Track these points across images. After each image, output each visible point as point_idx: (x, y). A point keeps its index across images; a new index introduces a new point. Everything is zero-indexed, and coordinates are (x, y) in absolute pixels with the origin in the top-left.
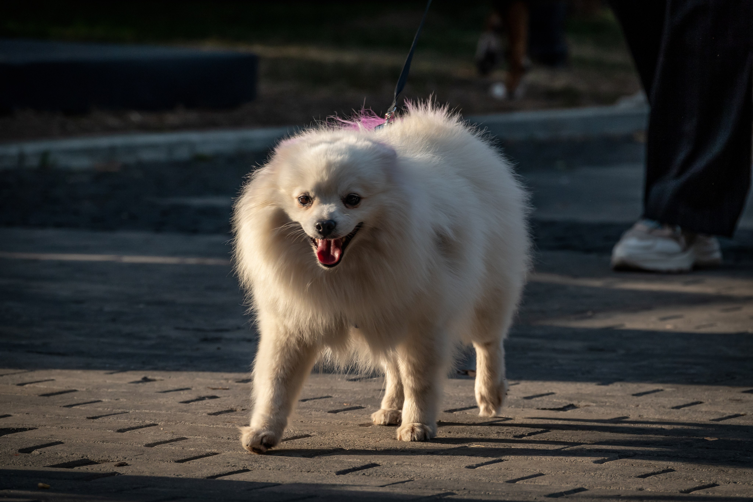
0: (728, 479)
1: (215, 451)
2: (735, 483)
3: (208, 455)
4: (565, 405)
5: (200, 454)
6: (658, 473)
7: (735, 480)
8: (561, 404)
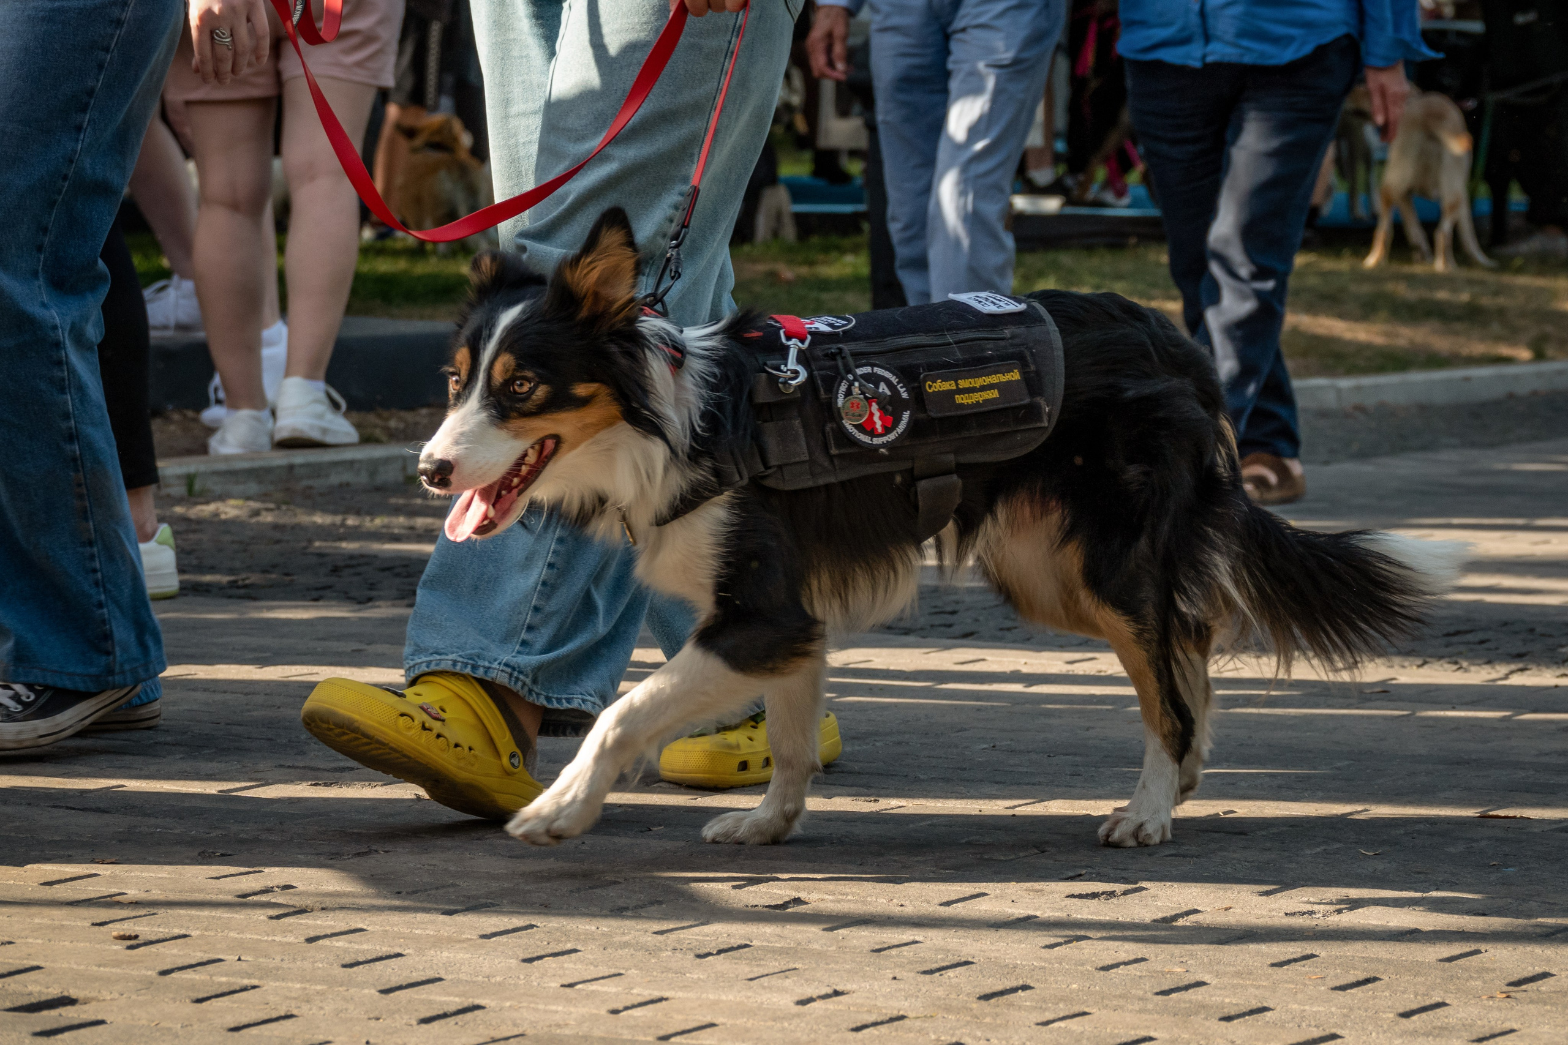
0: (979, 1034)
1: (255, 982)
2: (988, 1040)
3: (244, 989)
4: (787, 899)
5: (232, 989)
6: (882, 1023)
7: (989, 1036)
8: (781, 896)
